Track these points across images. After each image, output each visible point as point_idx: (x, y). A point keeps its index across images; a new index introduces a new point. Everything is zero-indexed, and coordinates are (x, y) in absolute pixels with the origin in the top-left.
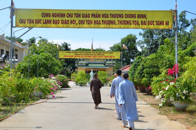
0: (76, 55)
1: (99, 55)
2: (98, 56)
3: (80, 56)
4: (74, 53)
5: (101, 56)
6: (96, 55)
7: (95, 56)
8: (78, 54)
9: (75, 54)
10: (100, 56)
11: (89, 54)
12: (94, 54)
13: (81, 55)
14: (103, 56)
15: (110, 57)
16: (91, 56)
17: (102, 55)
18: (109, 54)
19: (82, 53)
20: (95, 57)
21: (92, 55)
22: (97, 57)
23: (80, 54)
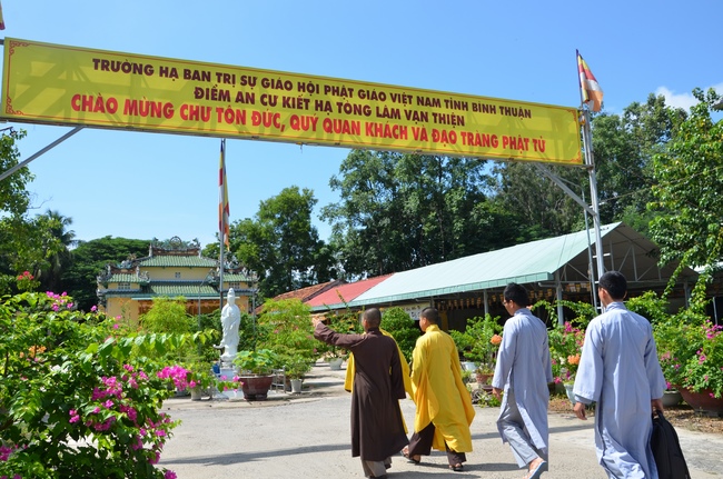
0: (203, 102)
1: (424, 117)
2: (410, 125)
3: (249, 109)
4: (181, 82)
5: (440, 127)
6: (396, 114)
7: (392, 123)
8: (225, 96)
9: (199, 93)
10: (430, 126)
11: (334, 99)
12: (382, 105)
13: (259, 108)
14: (458, 130)
15: (514, 143)
16: (352, 118)
17: (442, 119)
18: (498, 117)
19: (270, 91)
20: (387, 133)
21: (358, 110)
22: (404, 132)
23: (250, 99)
